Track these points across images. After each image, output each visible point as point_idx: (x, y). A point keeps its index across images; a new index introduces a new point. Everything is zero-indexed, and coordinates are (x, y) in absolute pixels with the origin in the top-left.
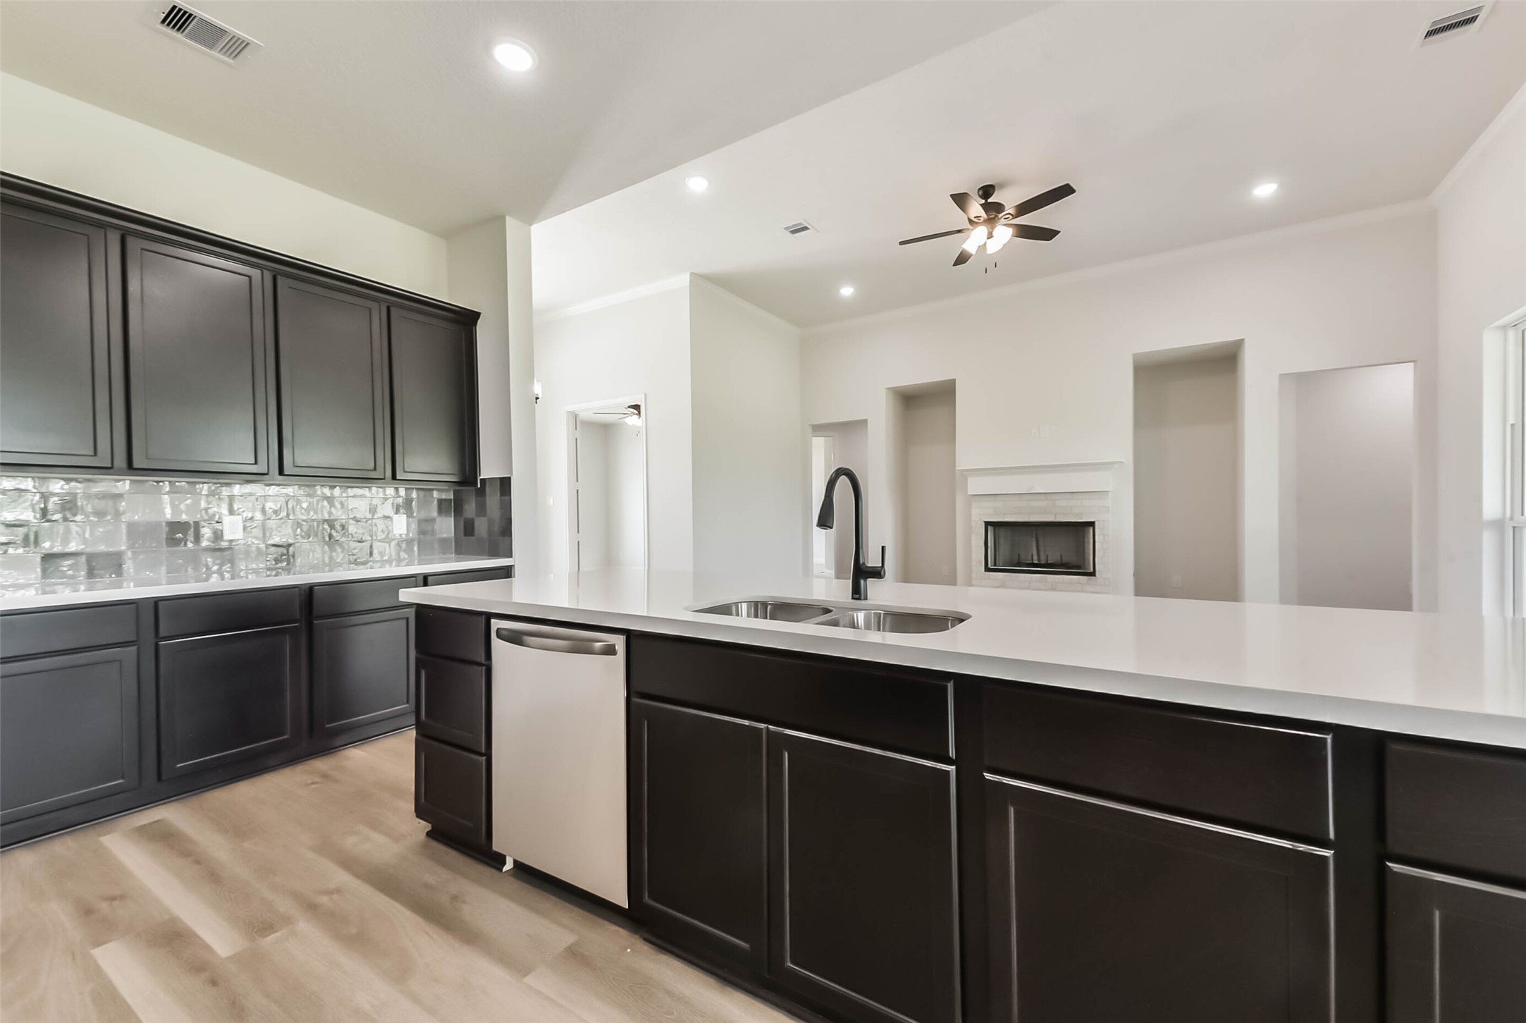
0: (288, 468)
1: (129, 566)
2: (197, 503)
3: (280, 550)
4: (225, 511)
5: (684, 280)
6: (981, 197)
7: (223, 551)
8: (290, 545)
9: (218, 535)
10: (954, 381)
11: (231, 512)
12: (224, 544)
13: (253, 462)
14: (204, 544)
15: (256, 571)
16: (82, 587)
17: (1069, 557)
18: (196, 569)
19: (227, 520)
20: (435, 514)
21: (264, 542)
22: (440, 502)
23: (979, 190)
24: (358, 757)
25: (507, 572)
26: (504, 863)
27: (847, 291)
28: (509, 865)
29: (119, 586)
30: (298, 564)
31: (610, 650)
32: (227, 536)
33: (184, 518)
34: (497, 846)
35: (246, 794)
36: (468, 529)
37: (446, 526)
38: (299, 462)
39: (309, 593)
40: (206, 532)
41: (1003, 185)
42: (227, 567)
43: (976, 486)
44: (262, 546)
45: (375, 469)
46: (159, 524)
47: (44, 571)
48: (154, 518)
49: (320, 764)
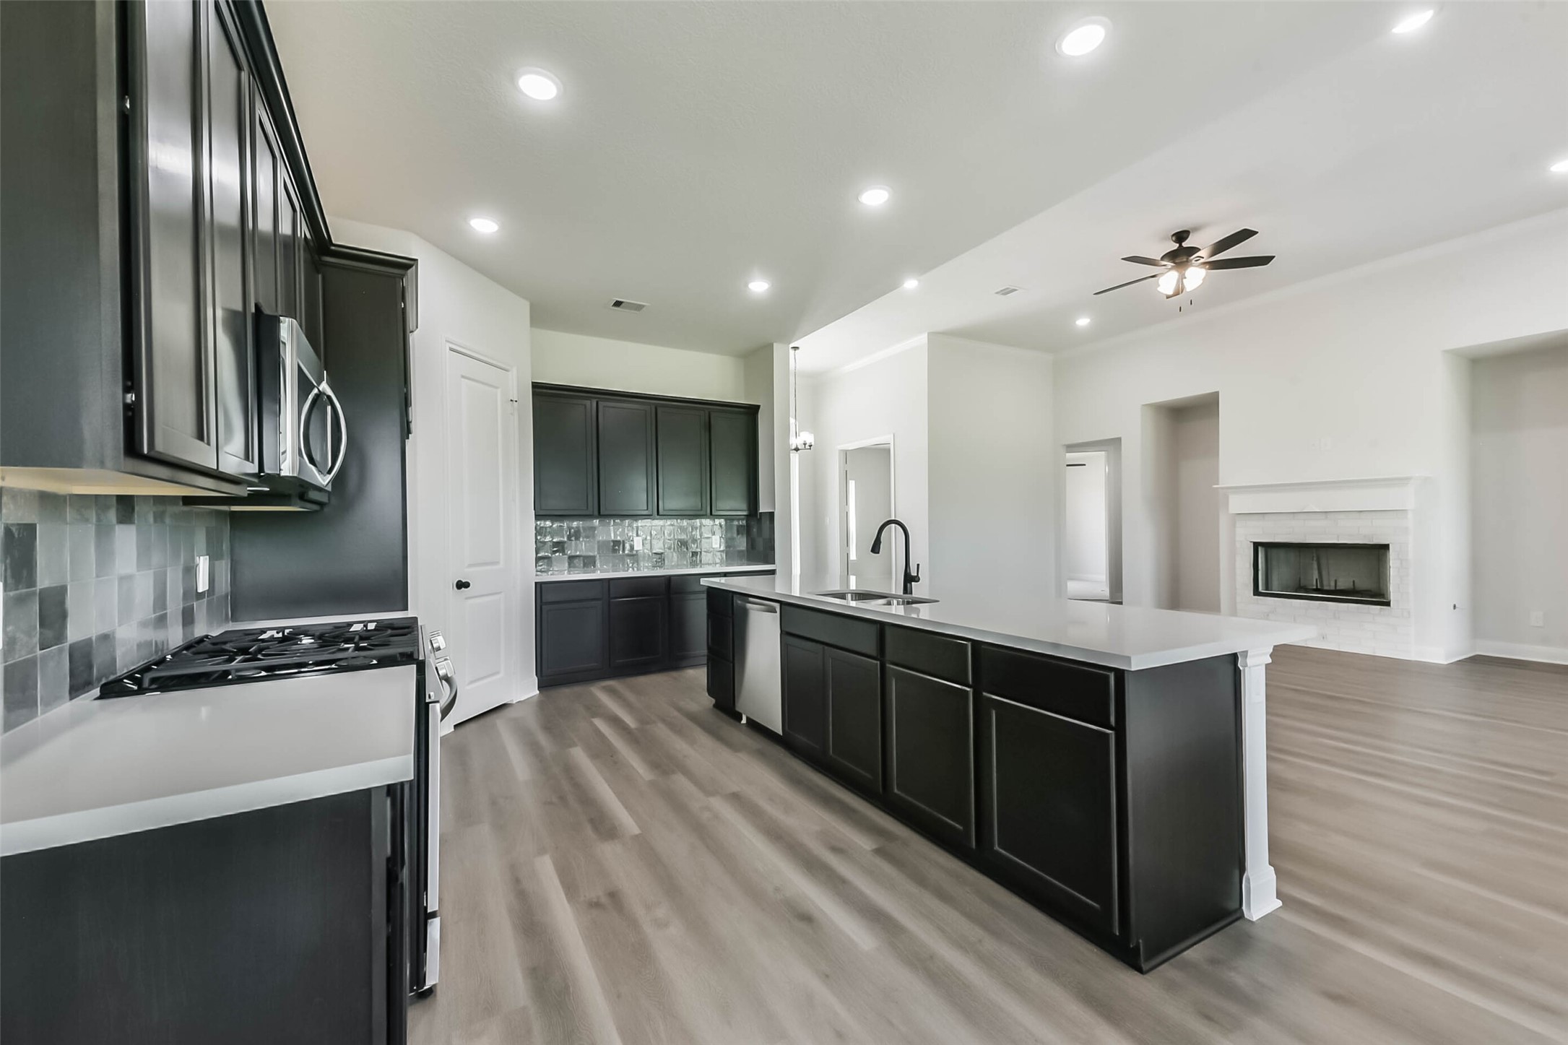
0: (661, 512)
1: (598, 564)
2: (623, 530)
3: (658, 556)
4: (635, 535)
5: (923, 339)
6: (1175, 242)
7: (634, 556)
8: (662, 553)
9: (632, 547)
10: (1217, 393)
11: (637, 535)
12: (634, 552)
13: (646, 508)
14: (626, 552)
15: (647, 567)
16: (566, 572)
17: (1363, 584)
18: (623, 565)
19: (636, 539)
20: (735, 535)
21: (651, 552)
22: (739, 527)
23: (1173, 235)
24: (691, 672)
25: (773, 572)
26: (742, 719)
27: (1083, 322)
28: (744, 721)
29: (594, 572)
30: (666, 564)
31: (773, 610)
32: (635, 549)
33: (619, 538)
34: (738, 709)
35: (642, 680)
36: (752, 545)
37: (742, 543)
38: (666, 508)
39: (669, 579)
40: (627, 546)
41: (1196, 229)
42: (635, 565)
43: (1237, 504)
44: (650, 554)
45: (701, 510)
46: (609, 542)
47: (569, 564)
48: (608, 539)
49: (675, 674)
